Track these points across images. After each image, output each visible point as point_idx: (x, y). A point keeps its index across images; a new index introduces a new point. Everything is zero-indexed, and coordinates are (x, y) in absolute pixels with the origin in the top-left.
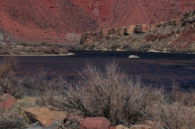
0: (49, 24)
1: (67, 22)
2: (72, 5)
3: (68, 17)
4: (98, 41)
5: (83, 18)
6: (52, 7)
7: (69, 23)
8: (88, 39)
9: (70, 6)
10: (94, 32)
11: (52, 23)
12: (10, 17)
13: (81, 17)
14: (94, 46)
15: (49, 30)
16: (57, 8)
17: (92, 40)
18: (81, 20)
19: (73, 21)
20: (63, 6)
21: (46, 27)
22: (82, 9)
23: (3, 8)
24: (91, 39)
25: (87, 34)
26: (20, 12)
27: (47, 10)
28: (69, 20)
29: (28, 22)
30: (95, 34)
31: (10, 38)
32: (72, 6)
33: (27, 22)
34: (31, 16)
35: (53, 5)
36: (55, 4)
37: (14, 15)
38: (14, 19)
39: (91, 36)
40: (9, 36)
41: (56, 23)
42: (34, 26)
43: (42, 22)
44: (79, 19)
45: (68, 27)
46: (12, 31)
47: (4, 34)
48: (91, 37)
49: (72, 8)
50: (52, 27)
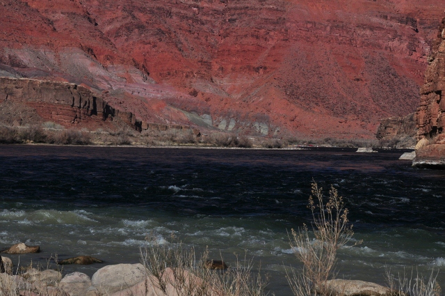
0: (351, 108)
1: (383, 104)
2: (393, 75)
3: (385, 95)
4: (406, 133)
5: (411, 96)
6: (358, 80)
7: (387, 105)
8: (388, 130)
9: (390, 77)
10: (400, 118)
11: (356, 105)
12: (285, 97)
13: (408, 95)
14: (397, 142)
15: (349, 117)
16: (366, 80)
17: (396, 131)
18: (407, 100)
19: (393, 103)
20: (377, 77)
21: (344, 113)
22: (410, 83)
23: (276, 82)
24: (394, 129)
25: (388, 121)
26: (302, 89)
27: (349, 84)
28: (387, 101)
29: (315, 106)
30: (402, 122)
31: (278, 131)
32: (392, 77)
33: (312, 104)
34: (321, 94)
35: (359, 76)
36: (363, 74)
37: (292, 94)
38: (291, 100)
39: (395, 124)
40: (278, 129)
41: (362, 106)
42: (324, 111)
43: (338, 105)
44: (404, 99)
45: (383, 112)
46: (283, 119)
47: (269, 126)
48: (395, 126)
49: (393, 80)
50: (355, 113)
